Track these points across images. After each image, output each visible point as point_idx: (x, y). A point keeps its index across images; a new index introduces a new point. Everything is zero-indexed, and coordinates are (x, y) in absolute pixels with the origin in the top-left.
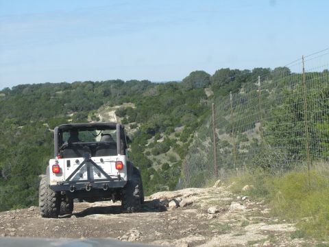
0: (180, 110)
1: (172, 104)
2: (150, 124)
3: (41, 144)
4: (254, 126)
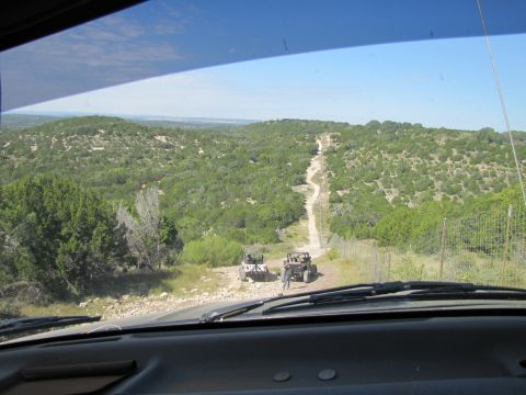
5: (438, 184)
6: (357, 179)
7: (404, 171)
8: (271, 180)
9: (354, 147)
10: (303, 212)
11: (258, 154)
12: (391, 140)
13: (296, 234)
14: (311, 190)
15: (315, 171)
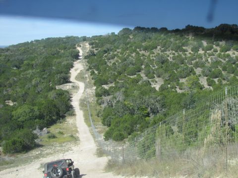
0: (119, 43)
1: (115, 40)
2: (105, 48)
3: (54, 55)
4: (156, 48)
5: (198, 71)
6: (120, 73)
7: (163, 63)
8: (34, 82)
9: (111, 50)
10: (68, 109)
11: (22, 61)
12: (145, 40)
13: (62, 133)
14: (75, 88)
15: (78, 71)
